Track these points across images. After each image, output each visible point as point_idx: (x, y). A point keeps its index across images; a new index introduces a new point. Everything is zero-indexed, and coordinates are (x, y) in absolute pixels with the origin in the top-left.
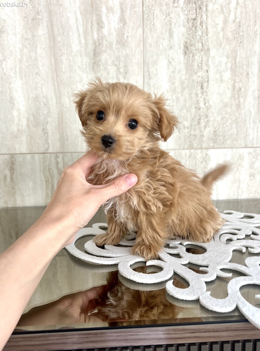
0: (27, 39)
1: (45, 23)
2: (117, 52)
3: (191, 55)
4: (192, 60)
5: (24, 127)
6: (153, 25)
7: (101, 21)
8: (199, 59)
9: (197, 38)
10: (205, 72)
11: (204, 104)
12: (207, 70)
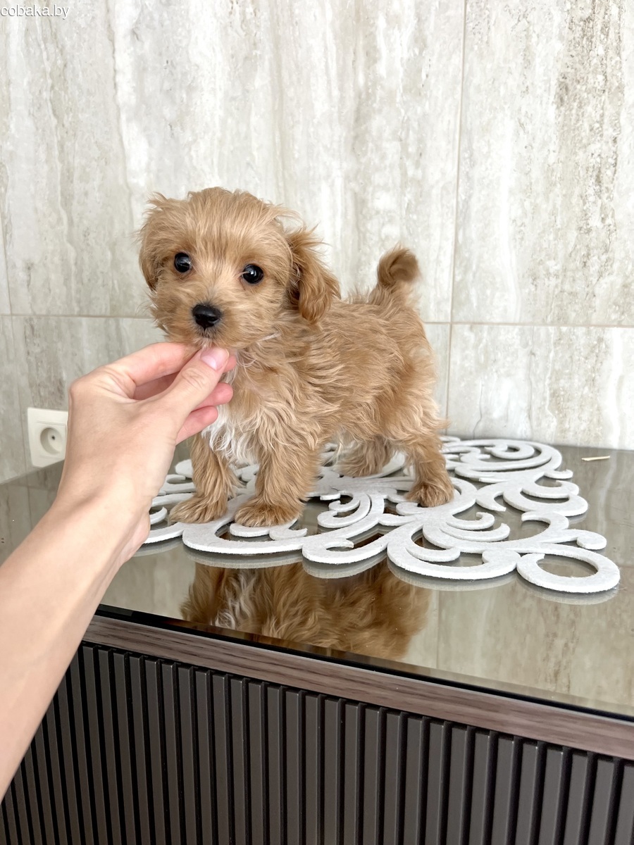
0: (233, 99)
1: (267, 63)
2: (403, 111)
3: (575, 105)
4: (578, 115)
6: (487, 42)
7: (375, 49)
8: (596, 112)
9: (592, 64)
10: (608, 142)
11: (603, 219)
12: (616, 138)
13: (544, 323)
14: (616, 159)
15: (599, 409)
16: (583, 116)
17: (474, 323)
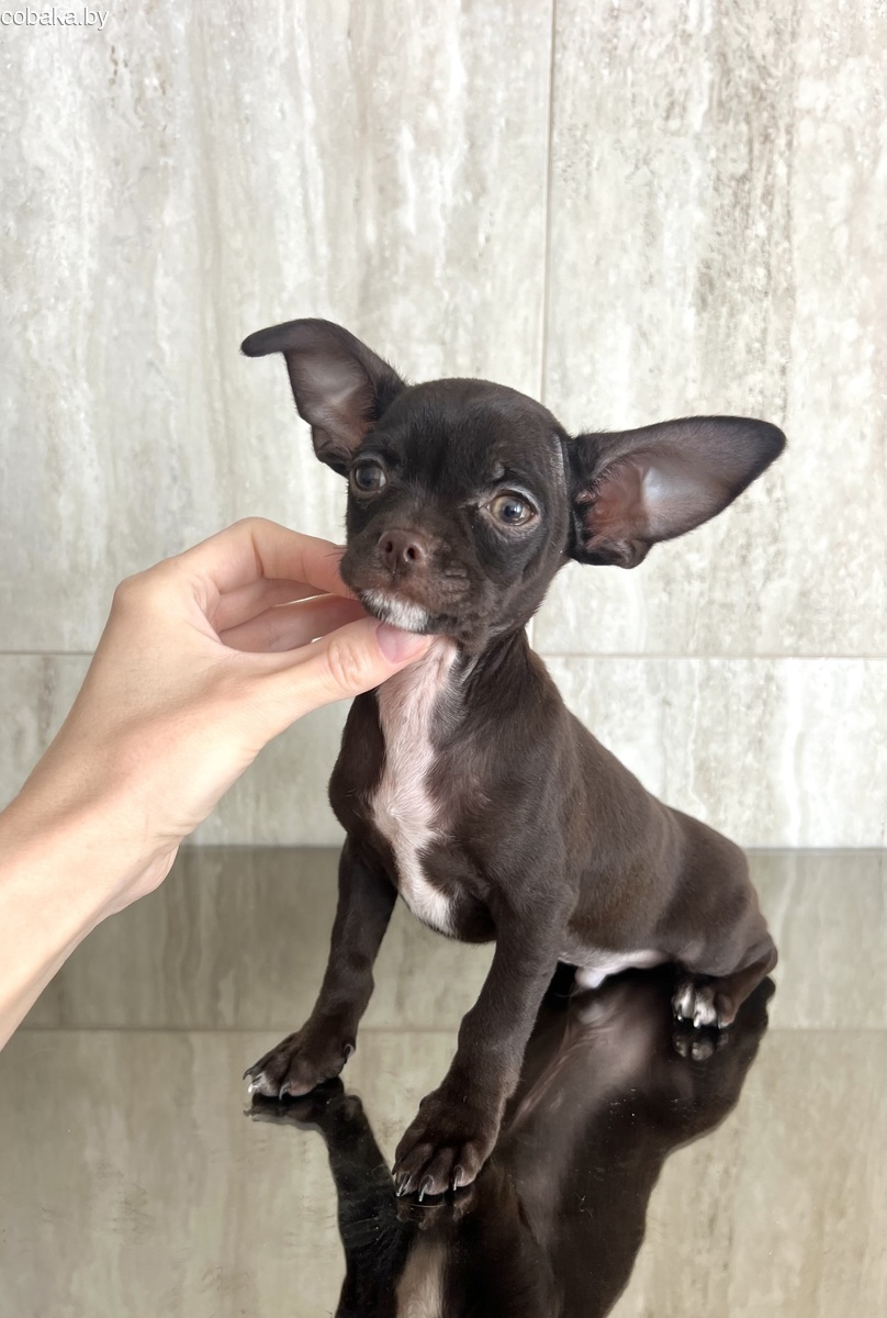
0: (119, 241)
1: (188, 184)
2: (446, 294)
3: (724, 310)
4: (728, 327)
5: (95, 558)
6: (587, 197)
7: (395, 183)
8: (755, 324)
9: (749, 249)
10: (773, 373)
12: (784, 367)
13: (684, 654)
14: (785, 400)
15: (769, 787)
16: (735, 329)
17: (573, 655)
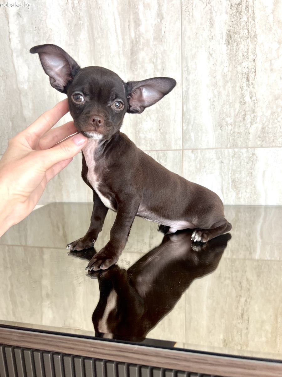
1: (86, 28)
2: (154, 49)
3: (235, 44)
4: (236, 49)
6: (192, 16)
7: (139, 19)
8: (245, 48)
9: (242, 25)
10: (251, 61)
11: (251, 97)
12: (255, 59)
13: (227, 148)
14: (255, 69)
15: (254, 187)
16: (239, 49)
17: (194, 149)
